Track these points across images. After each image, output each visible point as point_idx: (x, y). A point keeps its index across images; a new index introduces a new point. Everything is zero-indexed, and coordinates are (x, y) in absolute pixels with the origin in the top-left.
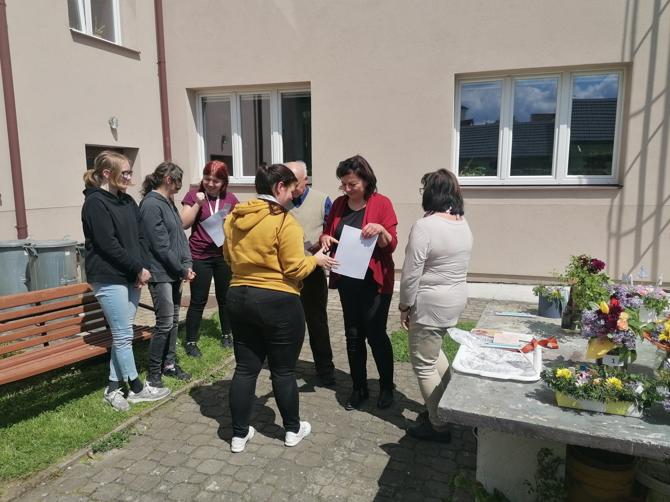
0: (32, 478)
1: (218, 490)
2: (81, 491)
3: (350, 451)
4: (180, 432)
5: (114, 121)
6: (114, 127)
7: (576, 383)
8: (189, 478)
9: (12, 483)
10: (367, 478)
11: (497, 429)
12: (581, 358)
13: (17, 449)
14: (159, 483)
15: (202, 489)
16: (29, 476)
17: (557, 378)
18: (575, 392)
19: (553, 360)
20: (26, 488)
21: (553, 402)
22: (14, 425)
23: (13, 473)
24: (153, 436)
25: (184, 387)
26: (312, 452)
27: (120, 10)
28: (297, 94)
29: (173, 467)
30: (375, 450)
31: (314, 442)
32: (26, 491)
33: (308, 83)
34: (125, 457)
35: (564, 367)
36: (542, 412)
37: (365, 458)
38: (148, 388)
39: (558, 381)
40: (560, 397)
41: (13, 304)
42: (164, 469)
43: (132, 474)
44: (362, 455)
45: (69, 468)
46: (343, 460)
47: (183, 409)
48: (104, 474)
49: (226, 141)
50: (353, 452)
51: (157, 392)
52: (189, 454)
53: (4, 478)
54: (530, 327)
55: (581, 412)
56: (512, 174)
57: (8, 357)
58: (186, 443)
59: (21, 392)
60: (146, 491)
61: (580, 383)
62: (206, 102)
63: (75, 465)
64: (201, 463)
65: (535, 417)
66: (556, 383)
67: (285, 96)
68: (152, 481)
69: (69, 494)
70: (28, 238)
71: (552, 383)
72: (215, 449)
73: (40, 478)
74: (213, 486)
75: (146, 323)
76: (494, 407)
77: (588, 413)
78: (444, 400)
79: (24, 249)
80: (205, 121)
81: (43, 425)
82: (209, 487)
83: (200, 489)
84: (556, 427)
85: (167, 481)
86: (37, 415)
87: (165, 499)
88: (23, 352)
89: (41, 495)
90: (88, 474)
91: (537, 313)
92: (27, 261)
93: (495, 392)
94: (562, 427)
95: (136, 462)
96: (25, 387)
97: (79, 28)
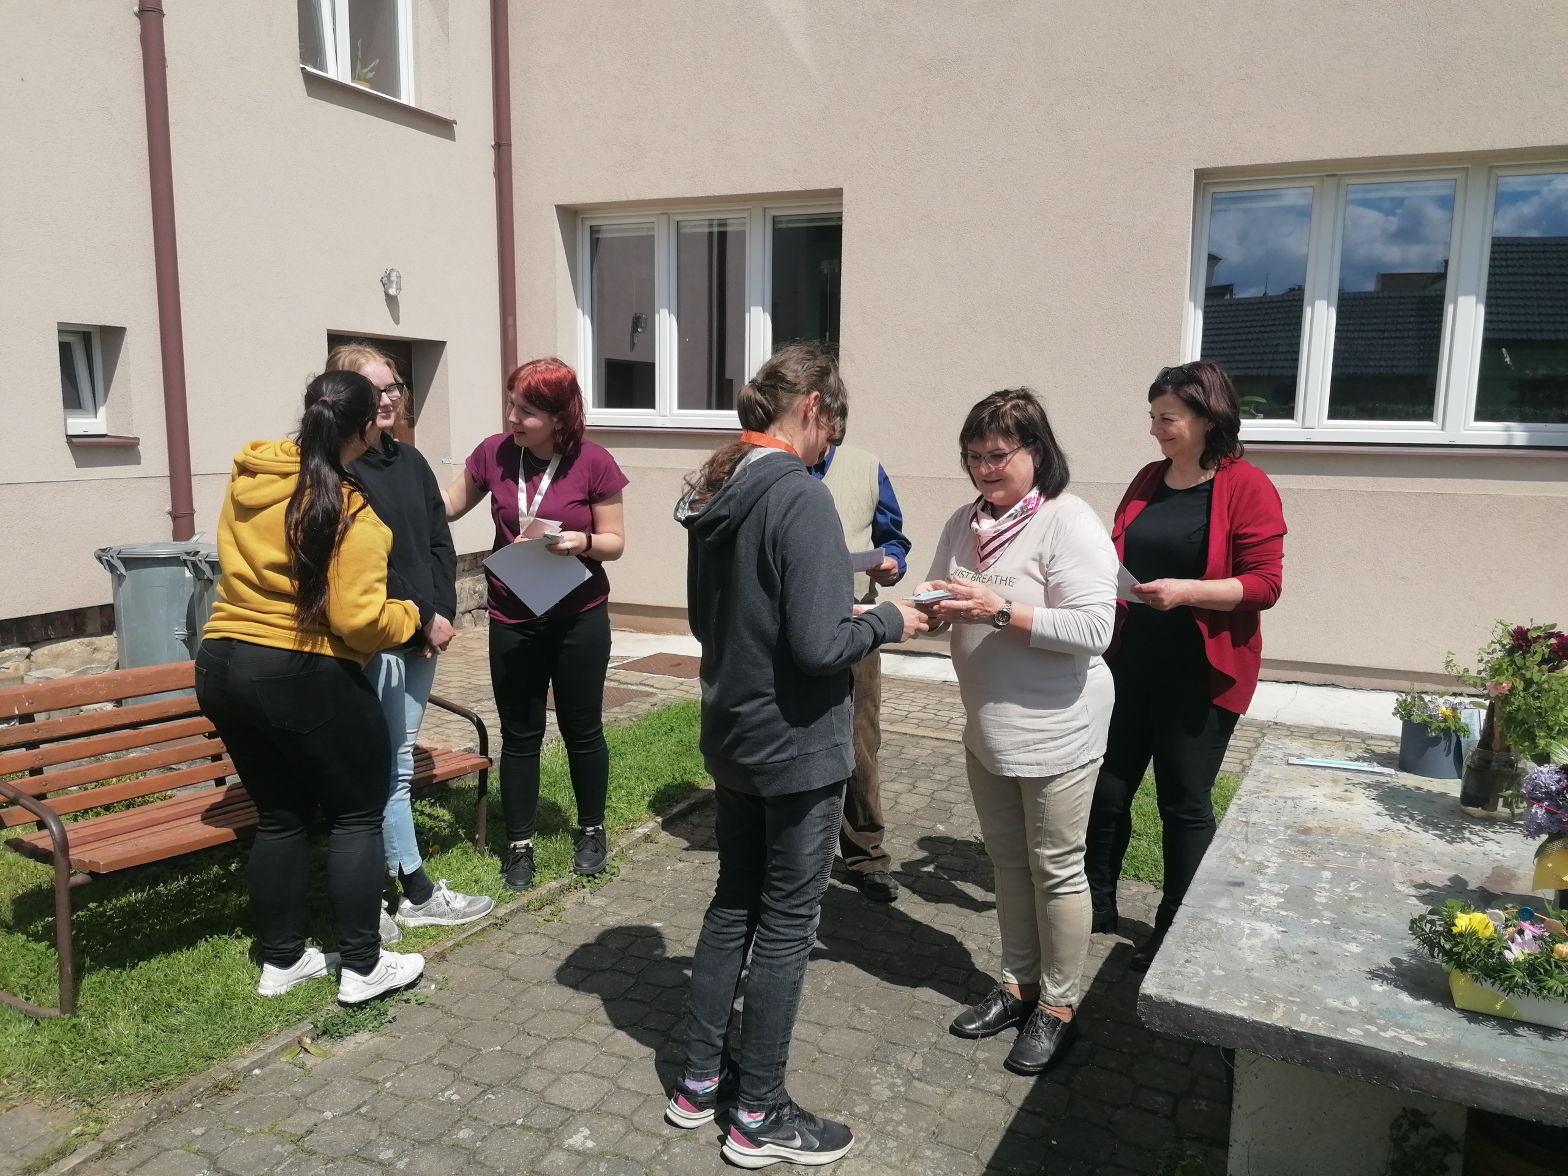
0: (172, 1089)
1: (591, 1149)
2: (279, 1128)
3: (910, 1077)
4: (512, 1001)
5: (393, 278)
6: (392, 291)
7: (1506, 953)
8: (526, 1116)
9: (130, 1099)
10: (952, 1146)
11: (1292, 1058)
12: (1513, 884)
13: (144, 1020)
14: (456, 1122)
15: (556, 1143)
16: (167, 1085)
17: (1454, 936)
18: (1504, 976)
19: (1440, 885)
20: (159, 1112)
21: (1443, 997)
22: (141, 964)
23: (133, 1073)
24: (448, 1007)
25: (524, 895)
26: (818, 1073)
27: (414, 24)
28: (810, 218)
29: (491, 1086)
30: (973, 1081)
31: (823, 1049)
32: (158, 1119)
33: (838, 193)
34: (382, 1054)
35: (1472, 908)
36: (1413, 1021)
37: (948, 1097)
38: (443, 893)
39: (1457, 944)
40: (1461, 985)
41: (150, 688)
42: (469, 1088)
43: (397, 1096)
44: (940, 1090)
45: (257, 1072)
46: (892, 1098)
47: (521, 948)
48: (333, 1092)
49: (641, 328)
50: (918, 1079)
51: (464, 904)
52: (528, 1058)
53: (113, 1085)
54: (1380, 799)
55: (1518, 1027)
56: (1332, 415)
57: (137, 808)
58: (524, 1030)
59: (161, 888)
60: (425, 1139)
61: (1515, 953)
62: (600, 236)
63: (270, 1067)
64: (555, 1080)
65: (1393, 1034)
66: (1451, 949)
67: (781, 222)
68: (441, 1116)
69: (252, 1134)
70: (195, 539)
71: (1442, 949)
72: (589, 1049)
73: (190, 1092)
74: (580, 1139)
75: (445, 741)
76: (1285, 1001)
77: (1535, 1031)
78: (1154, 975)
79: (185, 563)
80: (595, 281)
81: (203, 967)
82: (571, 1141)
83: (551, 1144)
84: (1450, 1064)
85: (476, 1119)
86: (191, 943)
87: (469, 1163)
88: (170, 797)
89: (190, 1130)
90: (298, 1090)
91: (1397, 762)
92: (189, 590)
93: (1287, 962)
94: (1466, 1065)
95: (407, 1067)
96: (172, 878)
97: (322, 66)
